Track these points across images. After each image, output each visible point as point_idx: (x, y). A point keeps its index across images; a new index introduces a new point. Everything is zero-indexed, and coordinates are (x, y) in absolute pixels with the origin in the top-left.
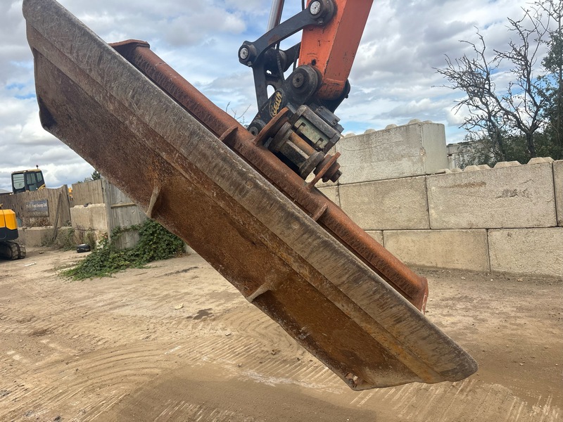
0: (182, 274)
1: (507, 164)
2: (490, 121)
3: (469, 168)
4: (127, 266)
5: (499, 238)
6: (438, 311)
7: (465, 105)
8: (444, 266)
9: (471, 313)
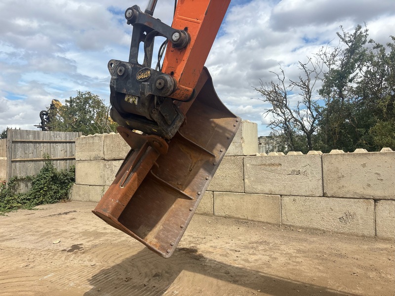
0: (63, 216)
1: (295, 153)
2: (286, 124)
3: (271, 154)
4: (19, 208)
5: (288, 201)
6: (247, 251)
7: (271, 113)
8: (252, 219)
9: (268, 253)
